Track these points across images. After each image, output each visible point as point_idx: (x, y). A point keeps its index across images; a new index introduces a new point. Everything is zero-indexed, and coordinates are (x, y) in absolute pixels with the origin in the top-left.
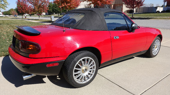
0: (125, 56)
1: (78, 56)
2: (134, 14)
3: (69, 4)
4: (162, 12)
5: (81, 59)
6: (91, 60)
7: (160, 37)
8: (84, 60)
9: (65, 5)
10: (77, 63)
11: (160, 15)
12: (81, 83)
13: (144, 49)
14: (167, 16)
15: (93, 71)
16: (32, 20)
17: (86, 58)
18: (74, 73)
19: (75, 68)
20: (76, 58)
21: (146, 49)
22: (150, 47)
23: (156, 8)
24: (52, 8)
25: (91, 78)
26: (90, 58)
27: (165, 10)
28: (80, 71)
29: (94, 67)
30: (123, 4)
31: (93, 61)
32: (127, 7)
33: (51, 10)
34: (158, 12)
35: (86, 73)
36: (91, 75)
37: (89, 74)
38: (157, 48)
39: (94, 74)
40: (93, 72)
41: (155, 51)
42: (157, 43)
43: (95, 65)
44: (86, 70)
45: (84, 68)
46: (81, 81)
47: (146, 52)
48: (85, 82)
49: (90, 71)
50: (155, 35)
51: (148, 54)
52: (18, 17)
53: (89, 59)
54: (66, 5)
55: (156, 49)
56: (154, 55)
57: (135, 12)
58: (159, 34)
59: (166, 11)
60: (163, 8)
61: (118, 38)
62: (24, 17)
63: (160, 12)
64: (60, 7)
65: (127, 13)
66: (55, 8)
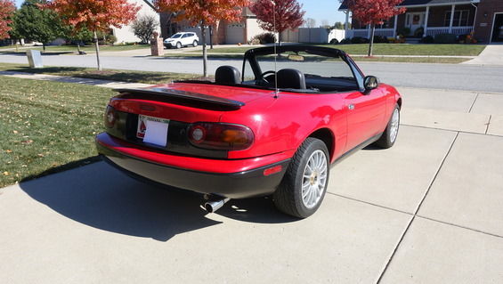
3: (102, 16)
9: (89, 19)
12: (310, 206)
14: (356, 52)
19: (304, 176)
22: (388, 124)
27: (351, 38)
30: (250, 17)
32: (263, 27)
34: (335, 42)
47: (381, 136)
54: (93, 18)
55: (394, 130)
60: (344, 31)
63: (339, 41)
64: (74, 23)
65: (261, 43)
66: (28, 24)
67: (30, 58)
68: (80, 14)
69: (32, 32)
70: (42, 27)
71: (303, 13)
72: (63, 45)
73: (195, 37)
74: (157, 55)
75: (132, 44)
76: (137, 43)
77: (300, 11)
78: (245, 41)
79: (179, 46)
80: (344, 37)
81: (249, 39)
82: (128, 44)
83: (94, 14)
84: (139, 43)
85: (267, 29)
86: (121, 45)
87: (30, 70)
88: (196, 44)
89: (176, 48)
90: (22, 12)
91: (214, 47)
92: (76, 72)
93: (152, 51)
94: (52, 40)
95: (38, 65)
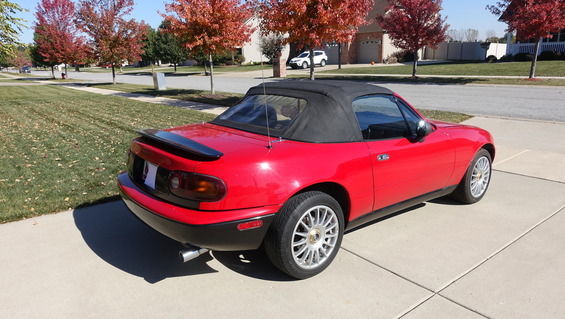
0: (403, 202)
1: (302, 204)
2: (420, 65)
3: (217, 39)
4: (504, 59)
5: (308, 212)
6: (329, 213)
7: (490, 150)
8: (313, 213)
9: (204, 42)
10: (300, 221)
11: (498, 70)
12: (308, 267)
13: (449, 183)
14: (517, 72)
15: (332, 238)
16: (89, 85)
17: (318, 207)
18: (293, 245)
19: (295, 233)
20: (298, 208)
21: (455, 181)
22: (465, 175)
23: (486, 45)
24: (154, 44)
25: (328, 255)
26: (327, 208)
27: (513, 54)
28: (305, 238)
29: (333, 230)
30: (384, 32)
31: (334, 215)
32: (396, 44)
33: (150, 50)
34: (493, 59)
35: (318, 244)
36: (328, 247)
37: (324, 245)
38: (482, 180)
39: (334, 245)
40: (332, 242)
41: (476, 186)
42: (482, 165)
43: (337, 224)
44: (317, 235)
45: (313, 232)
46: (308, 264)
47: (454, 189)
48: (316, 265)
49: (326, 240)
50: (475, 145)
51: (459, 195)
52: (36, 73)
53: (324, 210)
54: (208, 42)
55: (480, 182)
56: (476, 196)
57: (420, 59)
58: (486, 142)
59: (517, 55)
60: (505, 45)
61: (386, 157)
62: (58, 75)
63: (498, 58)
64: (190, 46)
65: (398, 61)
66: (163, 46)
67: (155, 80)
68: (197, 38)
69: (166, 54)
70: (174, 48)
71: (447, 27)
72: (195, 65)
73: (324, 56)
74: (279, 76)
75: (259, 64)
76: (264, 63)
77: (443, 25)
78: (379, 60)
79: (305, 66)
80: (504, 54)
81: (385, 57)
82: (255, 64)
83: (210, 36)
84: (267, 63)
85: (400, 46)
86: (249, 65)
87: (154, 92)
88: (323, 64)
89: (302, 68)
90: (159, 34)
91: (342, 66)
92: (191, 95)
93: (274, 72)
94: (183, 60)
95: (162, 88)
